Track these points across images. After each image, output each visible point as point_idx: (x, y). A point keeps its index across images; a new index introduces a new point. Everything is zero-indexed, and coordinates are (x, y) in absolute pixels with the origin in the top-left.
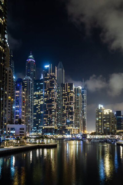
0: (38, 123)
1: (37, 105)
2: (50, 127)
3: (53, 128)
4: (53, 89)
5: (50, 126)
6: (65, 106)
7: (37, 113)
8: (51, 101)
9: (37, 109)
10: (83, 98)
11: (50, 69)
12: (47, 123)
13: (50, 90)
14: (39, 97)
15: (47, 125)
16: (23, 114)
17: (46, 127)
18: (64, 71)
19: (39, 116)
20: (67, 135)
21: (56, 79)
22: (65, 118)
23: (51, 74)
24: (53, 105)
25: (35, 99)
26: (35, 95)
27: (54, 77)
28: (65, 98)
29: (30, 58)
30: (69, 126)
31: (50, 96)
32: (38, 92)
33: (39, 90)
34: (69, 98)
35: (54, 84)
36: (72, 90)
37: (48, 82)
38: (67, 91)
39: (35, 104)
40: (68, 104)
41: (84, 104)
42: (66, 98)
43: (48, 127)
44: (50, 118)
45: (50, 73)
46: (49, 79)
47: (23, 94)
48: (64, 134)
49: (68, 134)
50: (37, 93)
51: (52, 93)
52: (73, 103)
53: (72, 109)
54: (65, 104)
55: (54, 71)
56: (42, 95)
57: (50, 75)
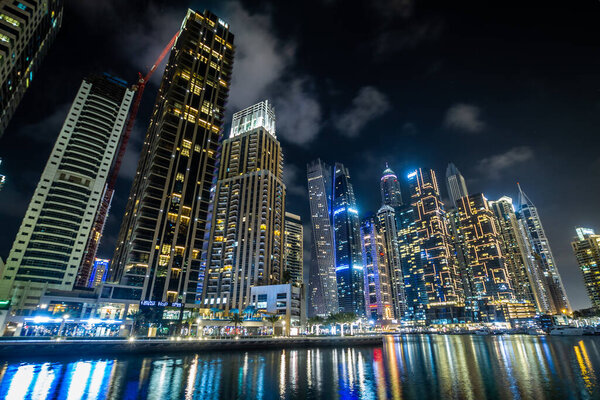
0: (417, 297)
1: (408, 257)
2: (444, 304)
3: (453, 306)
4: (435, 214)
5: (443, 300)
6: (472, 249)
7: (412, 274)
8: (435, 241)
9: (410, 266)
10: (533, 226)
11: (420, 177)
12: (434, 294)
13: (427, 218)
14: (409, 239)
15: (437, 300)
16: (384, 279)
17: (434, 304)
18: (462, 178)
19: (416, 280)
20: (497, 323)
21: (438, 193)
22: (481, 278)
23: (423, 185)
24: (443, 250)
25: (402, 244)
26: (402, 237)
27: (432, 191)
28: (468, 230)
29: (387, 174)
30: (496, 299)
31: (430, 232)
32: (407, 228)
33: (408, 224)
34: (478, 228)
35: (435, 205)
36: (482, 209)
37: (420, 203)
38: (469, 213)
39: (403, 256)
40: (479, 242)
41: (540, 239)
42: (472, 230)
43: (440, 304)
44: (438, 281)
45: (421, 185)
46: (422, 196)
47: (379, 240)
48: (486, 321)
49: (499, 320)
50: (404, 232)
51: (433, 224)
52: (493, 237)
53: (493, 252)
54: (472, 243)
55: (428, 179)
56: (415, 233)
57: (422, 190)
